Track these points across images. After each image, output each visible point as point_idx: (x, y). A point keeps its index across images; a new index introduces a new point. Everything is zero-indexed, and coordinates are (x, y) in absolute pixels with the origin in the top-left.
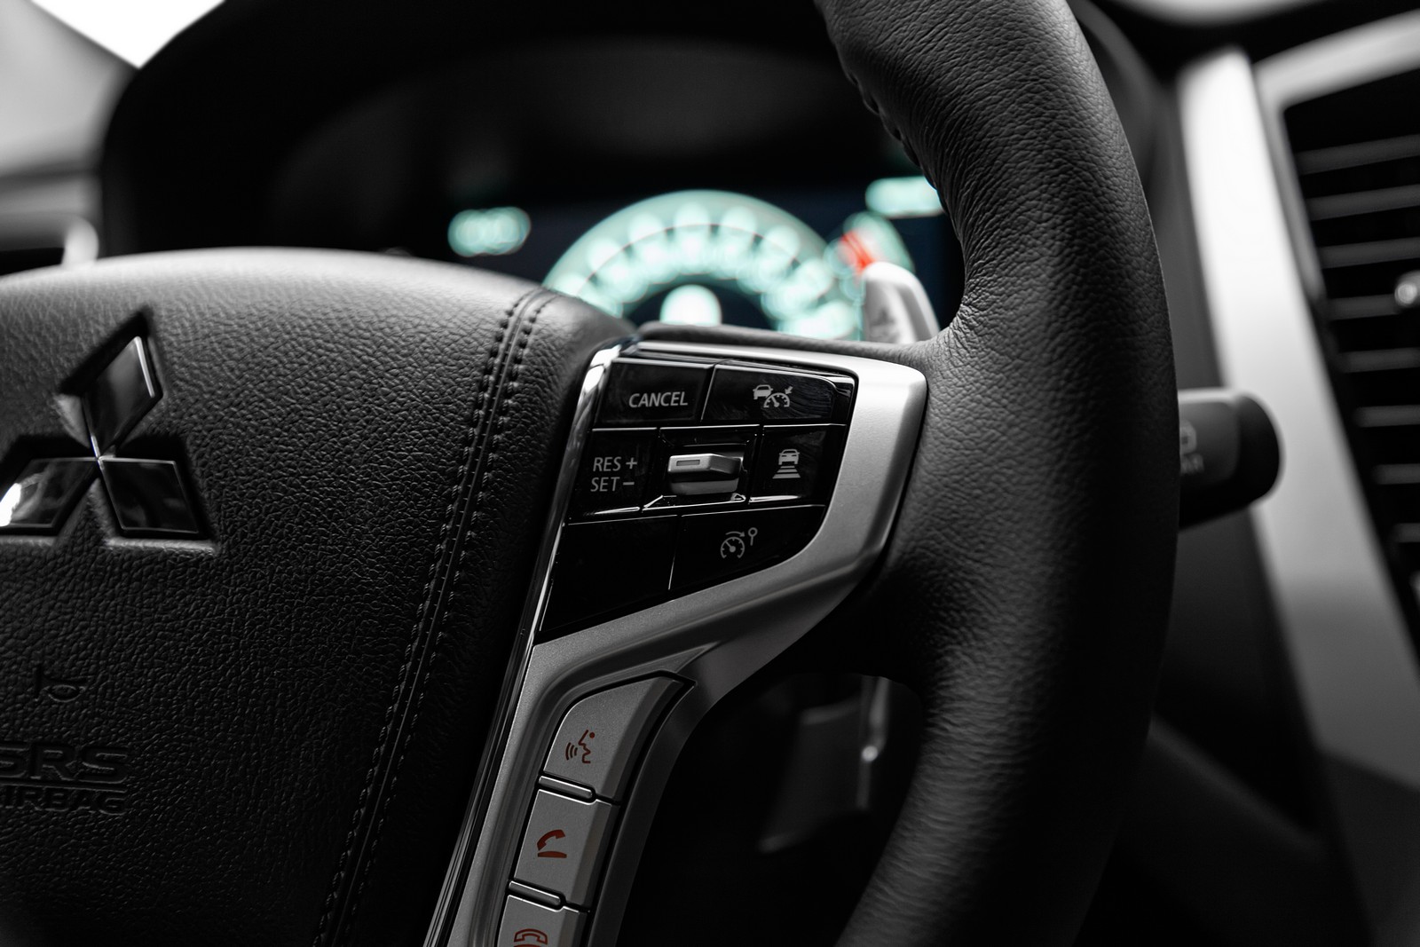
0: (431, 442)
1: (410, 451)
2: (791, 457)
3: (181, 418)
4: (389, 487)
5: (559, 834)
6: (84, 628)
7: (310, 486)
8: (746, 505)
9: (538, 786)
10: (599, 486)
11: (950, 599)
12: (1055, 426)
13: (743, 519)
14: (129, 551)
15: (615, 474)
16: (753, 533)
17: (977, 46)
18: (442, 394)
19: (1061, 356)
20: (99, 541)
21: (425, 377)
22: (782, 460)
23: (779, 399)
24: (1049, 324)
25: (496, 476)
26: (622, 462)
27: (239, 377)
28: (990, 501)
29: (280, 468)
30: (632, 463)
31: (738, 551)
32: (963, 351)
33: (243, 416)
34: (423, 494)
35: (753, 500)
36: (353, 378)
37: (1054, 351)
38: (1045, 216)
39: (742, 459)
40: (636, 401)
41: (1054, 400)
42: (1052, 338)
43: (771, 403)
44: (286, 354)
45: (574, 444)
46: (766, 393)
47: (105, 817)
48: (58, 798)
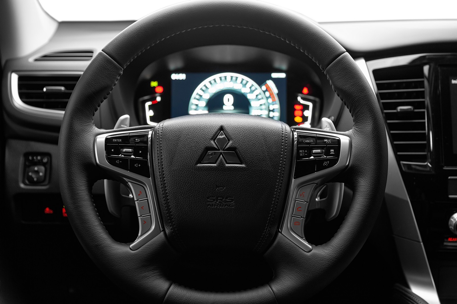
0: (277, 148)
1: (274, 150)
2: (332, 150)
3: (235, 145)
4: (271, 156)
5: (300, 207)
6: (224, 178)
7: (259, 156)
8: (326, 158)
9: (296, 201)
10: (301, 155)
11: (359, 171)
12: (374, 147)
13: (326, 160)
14: (230, 166)
15: (304, 153)
16: (328, 162)
17: (359, 90)
18: (277, 141)
19: (375, 137)
20: (224, 165)
21: (274, 138)
22: (331, 151)
23: (329, 141)
24: (373, 132)
25: (287, 153)
26: (304, 151)
27: (243, 138)
28: (365, 157)
29: (254, 153)
30: (306, 151)
31: (326, 165)
32: (357, 135)
33: (246, 144)
34: (277, 157)
35: (327, 157)
36: (262, 138)
37: (374, 136)
38: (371, 116)
39: (324, 151)
40: (305, 141)
41: (374, 143)
42: (373, 134)
43: (328, 142)
44: (250, 134)
45: (295, 148)
46: (326, 140)
47: (230, 208)
48: (222, 205)
